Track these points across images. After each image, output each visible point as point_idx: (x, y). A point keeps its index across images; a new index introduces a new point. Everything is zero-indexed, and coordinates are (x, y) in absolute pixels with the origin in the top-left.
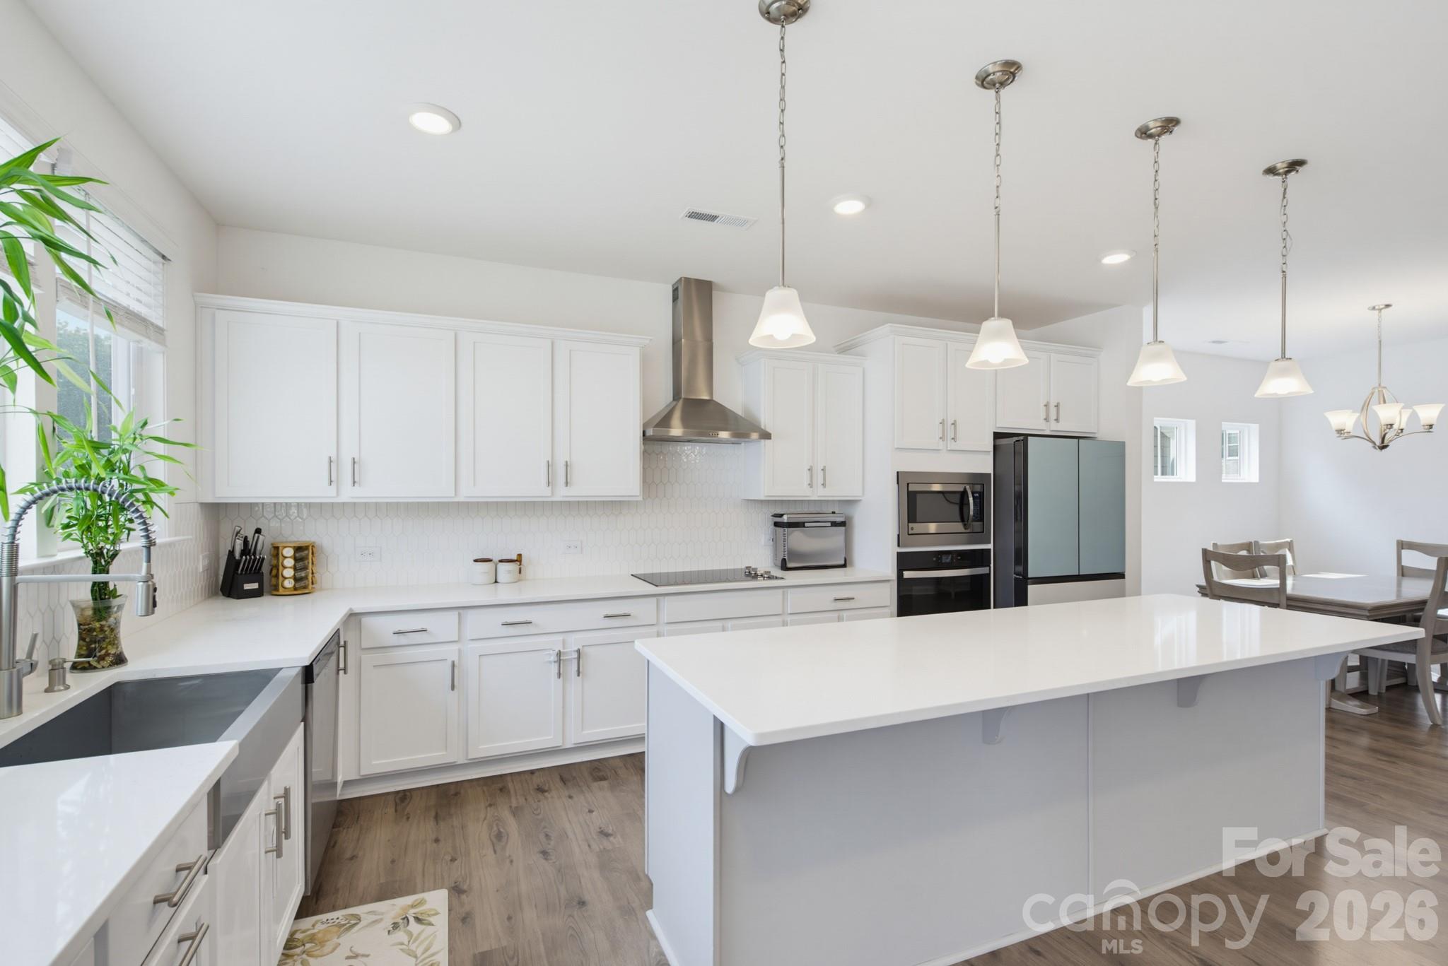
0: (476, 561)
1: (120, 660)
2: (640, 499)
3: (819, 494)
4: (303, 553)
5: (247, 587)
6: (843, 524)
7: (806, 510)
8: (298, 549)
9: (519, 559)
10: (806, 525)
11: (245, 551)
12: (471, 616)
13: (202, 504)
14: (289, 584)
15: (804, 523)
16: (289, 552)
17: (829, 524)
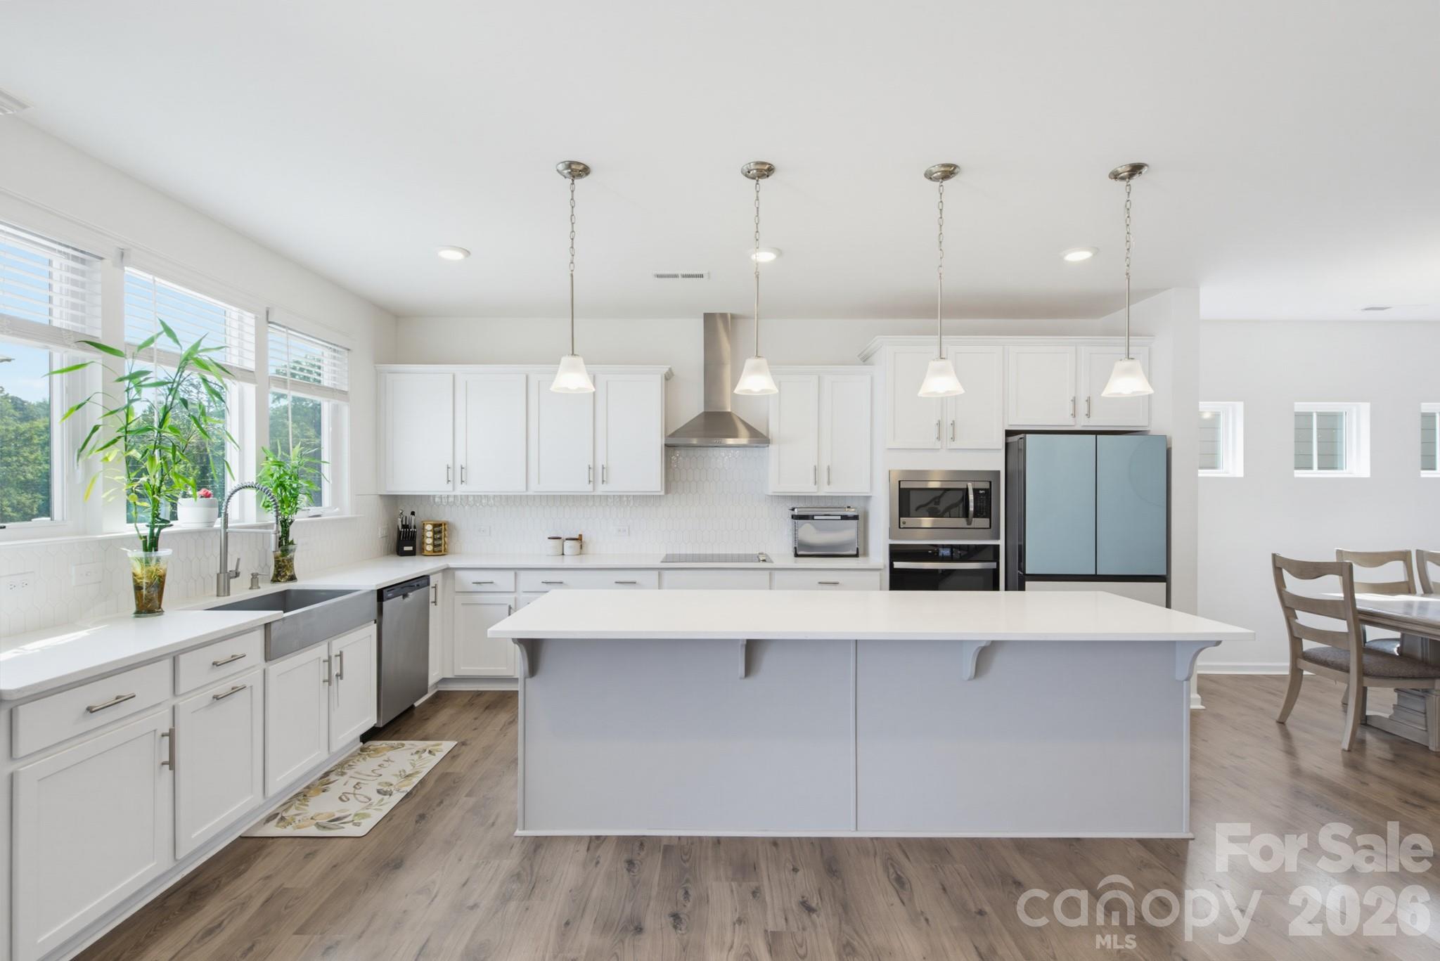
0: (549, 538)
1: (293, 578)
2: (663, 493)
3: (825, 490)
4: (439, 528)
5: (406, 548)
6: (856, 518)
7: (816, 505)
8: (435, 526)
9: (579, 539)
10: (815, 518)
11: (404, 526)
12: (522, 574)
13: (381, 496)
14: (429, 548)
15: (813, 516)
16: (429, 527)
17: (839, 518)
